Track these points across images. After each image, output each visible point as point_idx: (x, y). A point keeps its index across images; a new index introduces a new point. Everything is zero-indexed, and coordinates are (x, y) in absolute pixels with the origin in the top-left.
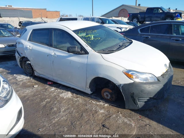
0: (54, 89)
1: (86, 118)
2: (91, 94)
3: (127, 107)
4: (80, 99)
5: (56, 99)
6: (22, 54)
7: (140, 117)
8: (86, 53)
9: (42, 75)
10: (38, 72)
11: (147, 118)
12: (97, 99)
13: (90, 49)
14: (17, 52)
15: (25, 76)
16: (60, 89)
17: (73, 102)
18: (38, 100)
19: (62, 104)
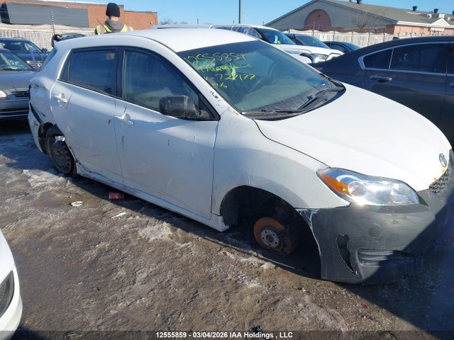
0: (124, 213)
1: (206, 304)
2: (226, 232)
3: (324, 274)
4: (194, 246)
5: (128, 242)
6: (44, 115)
7: (365, 307)
8: (214, 116)
9: (94, 173)
10: (87, 164)
11: (384, 311)
12: (241, 247)
13: (226, 104)
14: (33, 110)
15: (51, 175)
16: (142, 213)
17: (174, 253)
18: (77, 245)
19: (142, 259)
